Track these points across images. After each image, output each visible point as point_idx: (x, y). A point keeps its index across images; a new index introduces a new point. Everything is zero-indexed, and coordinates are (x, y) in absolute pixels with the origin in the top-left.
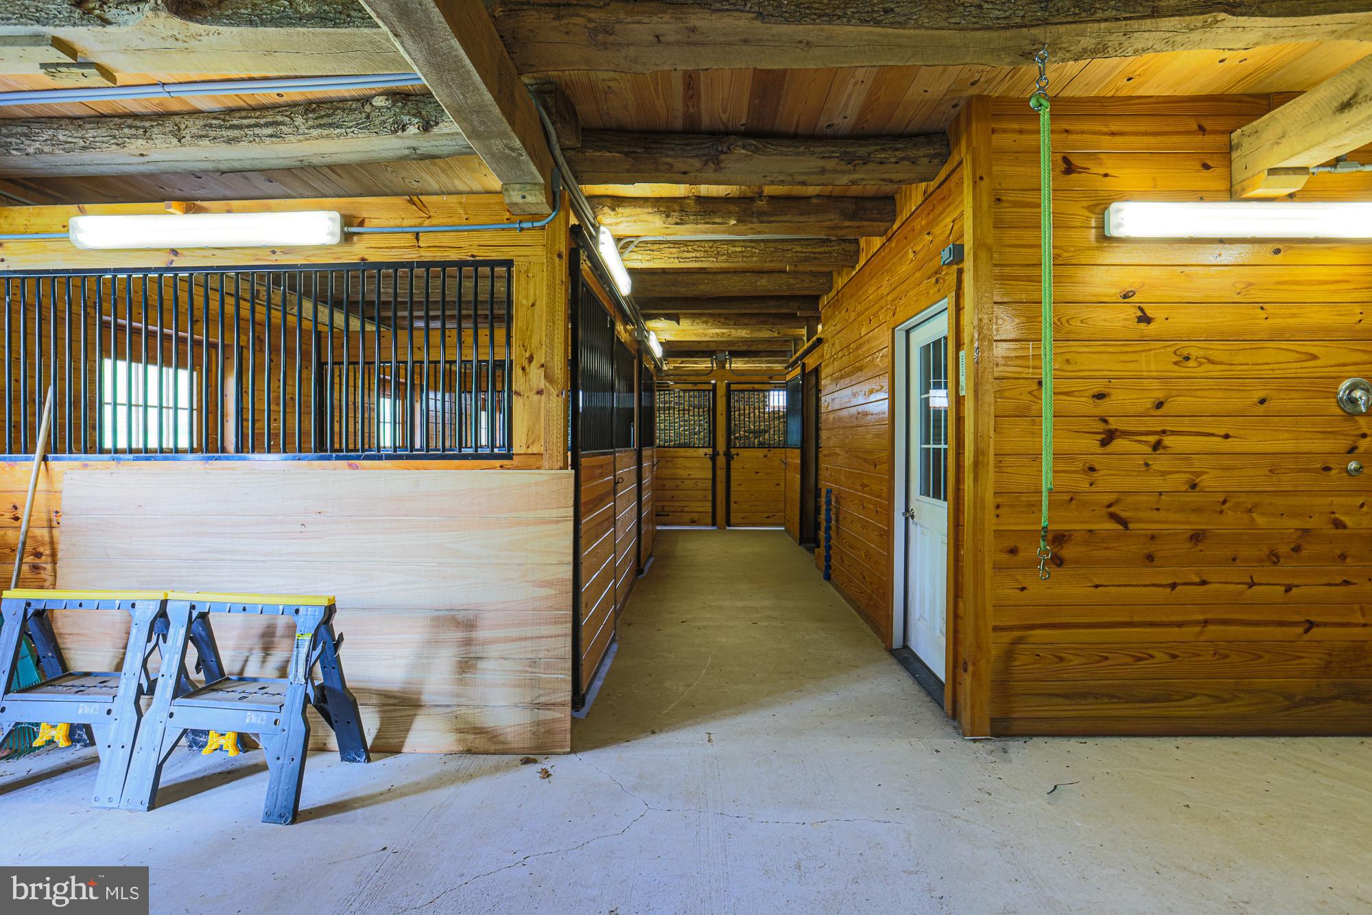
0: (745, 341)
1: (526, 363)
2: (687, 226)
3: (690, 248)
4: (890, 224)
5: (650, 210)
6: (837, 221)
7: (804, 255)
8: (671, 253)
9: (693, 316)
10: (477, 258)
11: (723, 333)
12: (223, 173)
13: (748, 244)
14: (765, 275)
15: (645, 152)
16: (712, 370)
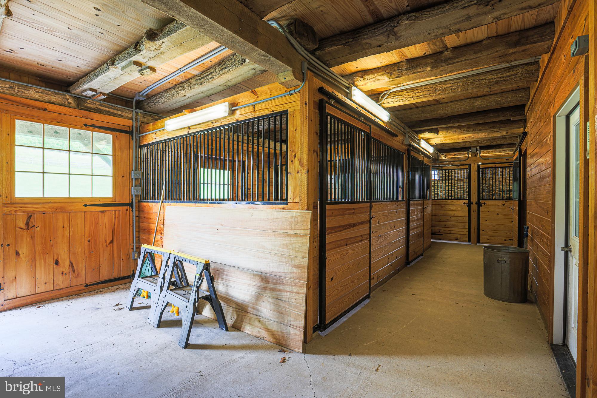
0: (488, 140)
1: (293, 158)
2: (403, 77)
3: (419, 91)
4: (550, 42)
5: (381, 73)
6: (502, 51)
7: (495, 80)
8: (409, 95)
9: (447, 128)
10: (275, 112)
11: (470, 137)
12: (209, 96)
13: (455, 81)
14: (480, 98)
15: (353, 41)
16: (468, 158)
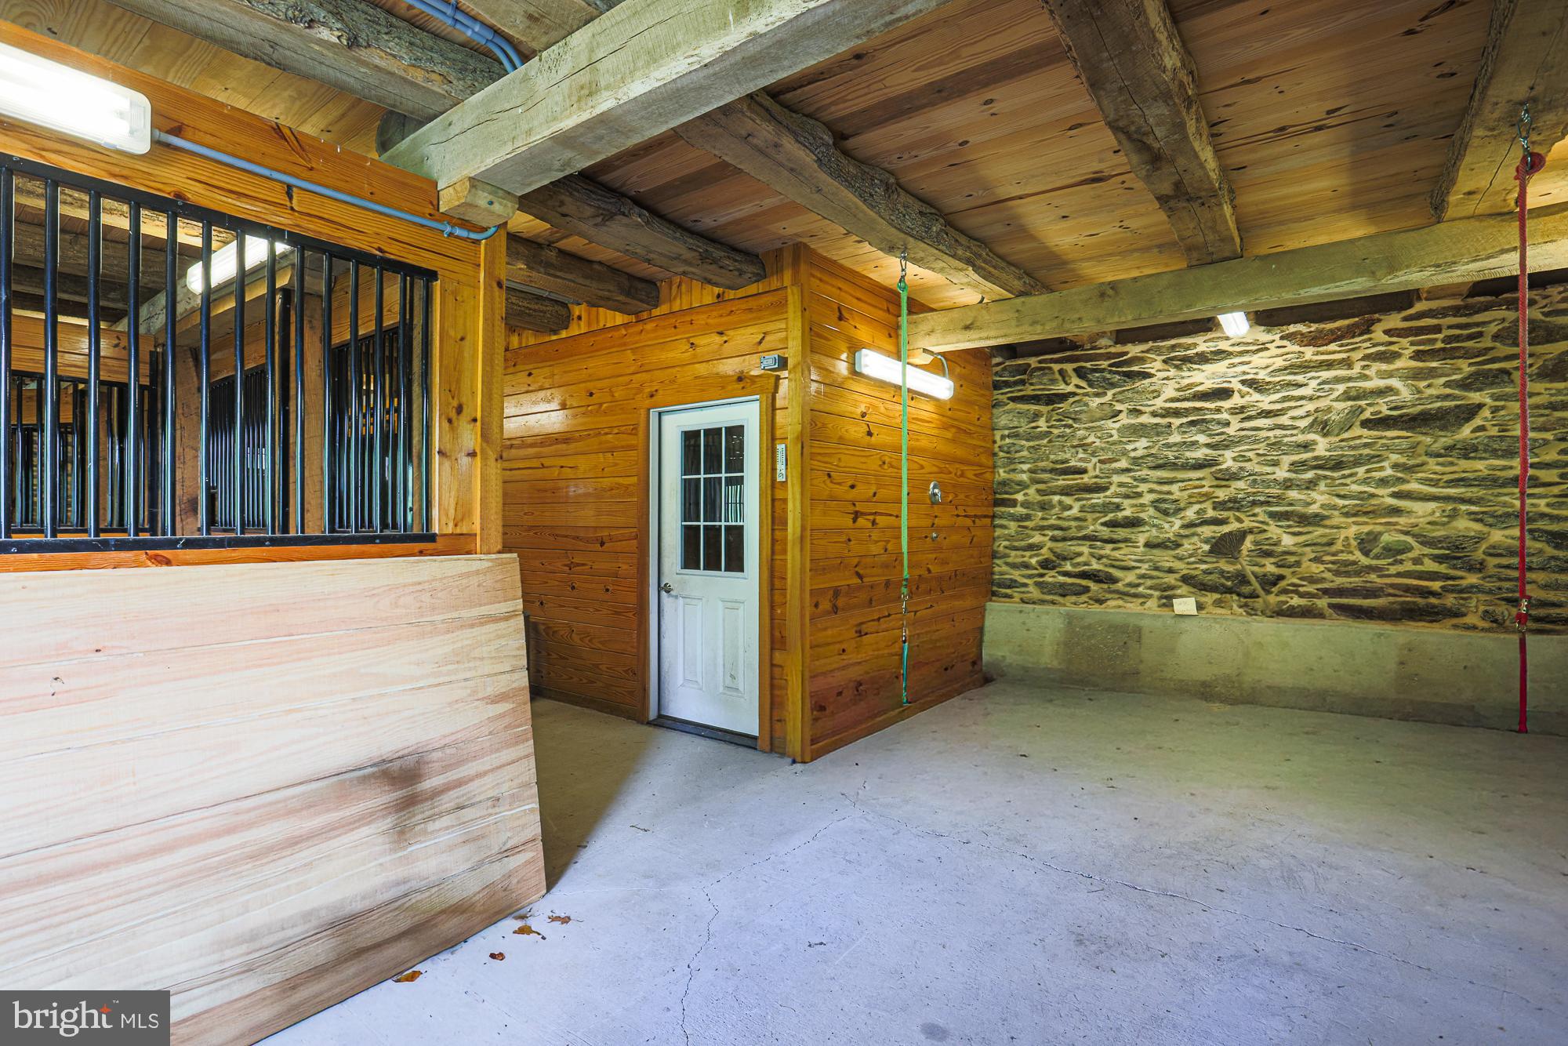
1: (453, 414)
10: (387, 255)
